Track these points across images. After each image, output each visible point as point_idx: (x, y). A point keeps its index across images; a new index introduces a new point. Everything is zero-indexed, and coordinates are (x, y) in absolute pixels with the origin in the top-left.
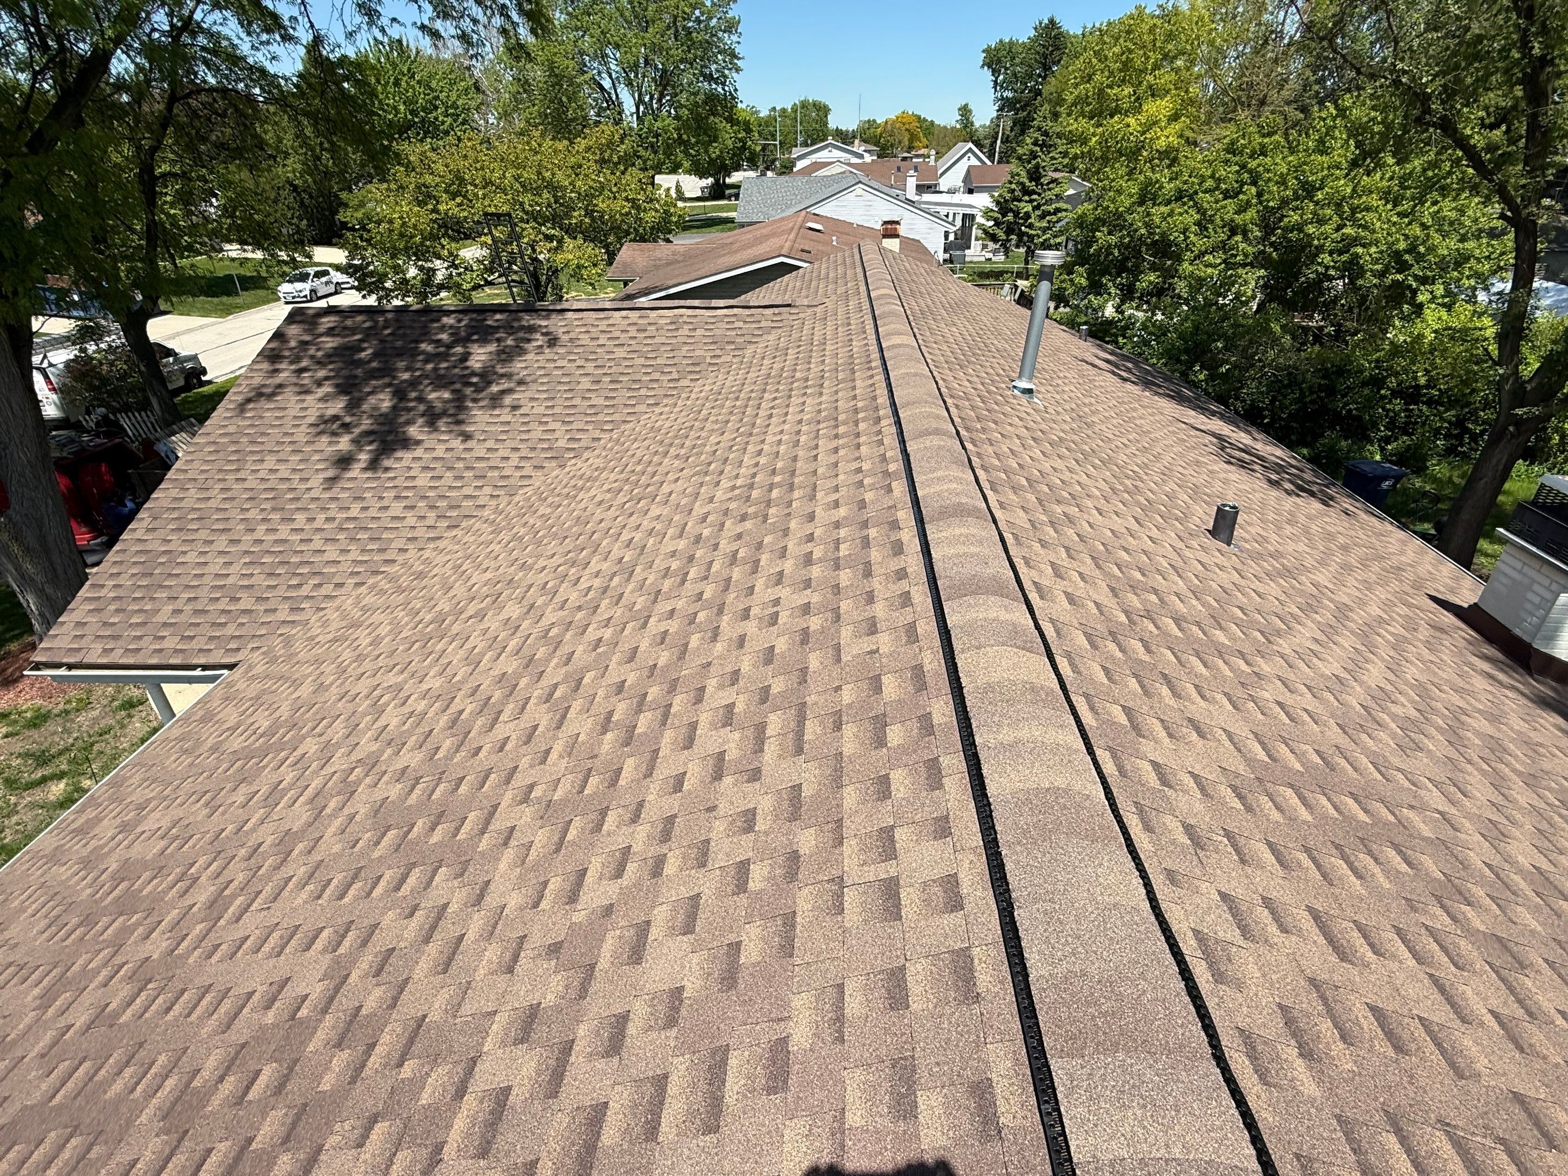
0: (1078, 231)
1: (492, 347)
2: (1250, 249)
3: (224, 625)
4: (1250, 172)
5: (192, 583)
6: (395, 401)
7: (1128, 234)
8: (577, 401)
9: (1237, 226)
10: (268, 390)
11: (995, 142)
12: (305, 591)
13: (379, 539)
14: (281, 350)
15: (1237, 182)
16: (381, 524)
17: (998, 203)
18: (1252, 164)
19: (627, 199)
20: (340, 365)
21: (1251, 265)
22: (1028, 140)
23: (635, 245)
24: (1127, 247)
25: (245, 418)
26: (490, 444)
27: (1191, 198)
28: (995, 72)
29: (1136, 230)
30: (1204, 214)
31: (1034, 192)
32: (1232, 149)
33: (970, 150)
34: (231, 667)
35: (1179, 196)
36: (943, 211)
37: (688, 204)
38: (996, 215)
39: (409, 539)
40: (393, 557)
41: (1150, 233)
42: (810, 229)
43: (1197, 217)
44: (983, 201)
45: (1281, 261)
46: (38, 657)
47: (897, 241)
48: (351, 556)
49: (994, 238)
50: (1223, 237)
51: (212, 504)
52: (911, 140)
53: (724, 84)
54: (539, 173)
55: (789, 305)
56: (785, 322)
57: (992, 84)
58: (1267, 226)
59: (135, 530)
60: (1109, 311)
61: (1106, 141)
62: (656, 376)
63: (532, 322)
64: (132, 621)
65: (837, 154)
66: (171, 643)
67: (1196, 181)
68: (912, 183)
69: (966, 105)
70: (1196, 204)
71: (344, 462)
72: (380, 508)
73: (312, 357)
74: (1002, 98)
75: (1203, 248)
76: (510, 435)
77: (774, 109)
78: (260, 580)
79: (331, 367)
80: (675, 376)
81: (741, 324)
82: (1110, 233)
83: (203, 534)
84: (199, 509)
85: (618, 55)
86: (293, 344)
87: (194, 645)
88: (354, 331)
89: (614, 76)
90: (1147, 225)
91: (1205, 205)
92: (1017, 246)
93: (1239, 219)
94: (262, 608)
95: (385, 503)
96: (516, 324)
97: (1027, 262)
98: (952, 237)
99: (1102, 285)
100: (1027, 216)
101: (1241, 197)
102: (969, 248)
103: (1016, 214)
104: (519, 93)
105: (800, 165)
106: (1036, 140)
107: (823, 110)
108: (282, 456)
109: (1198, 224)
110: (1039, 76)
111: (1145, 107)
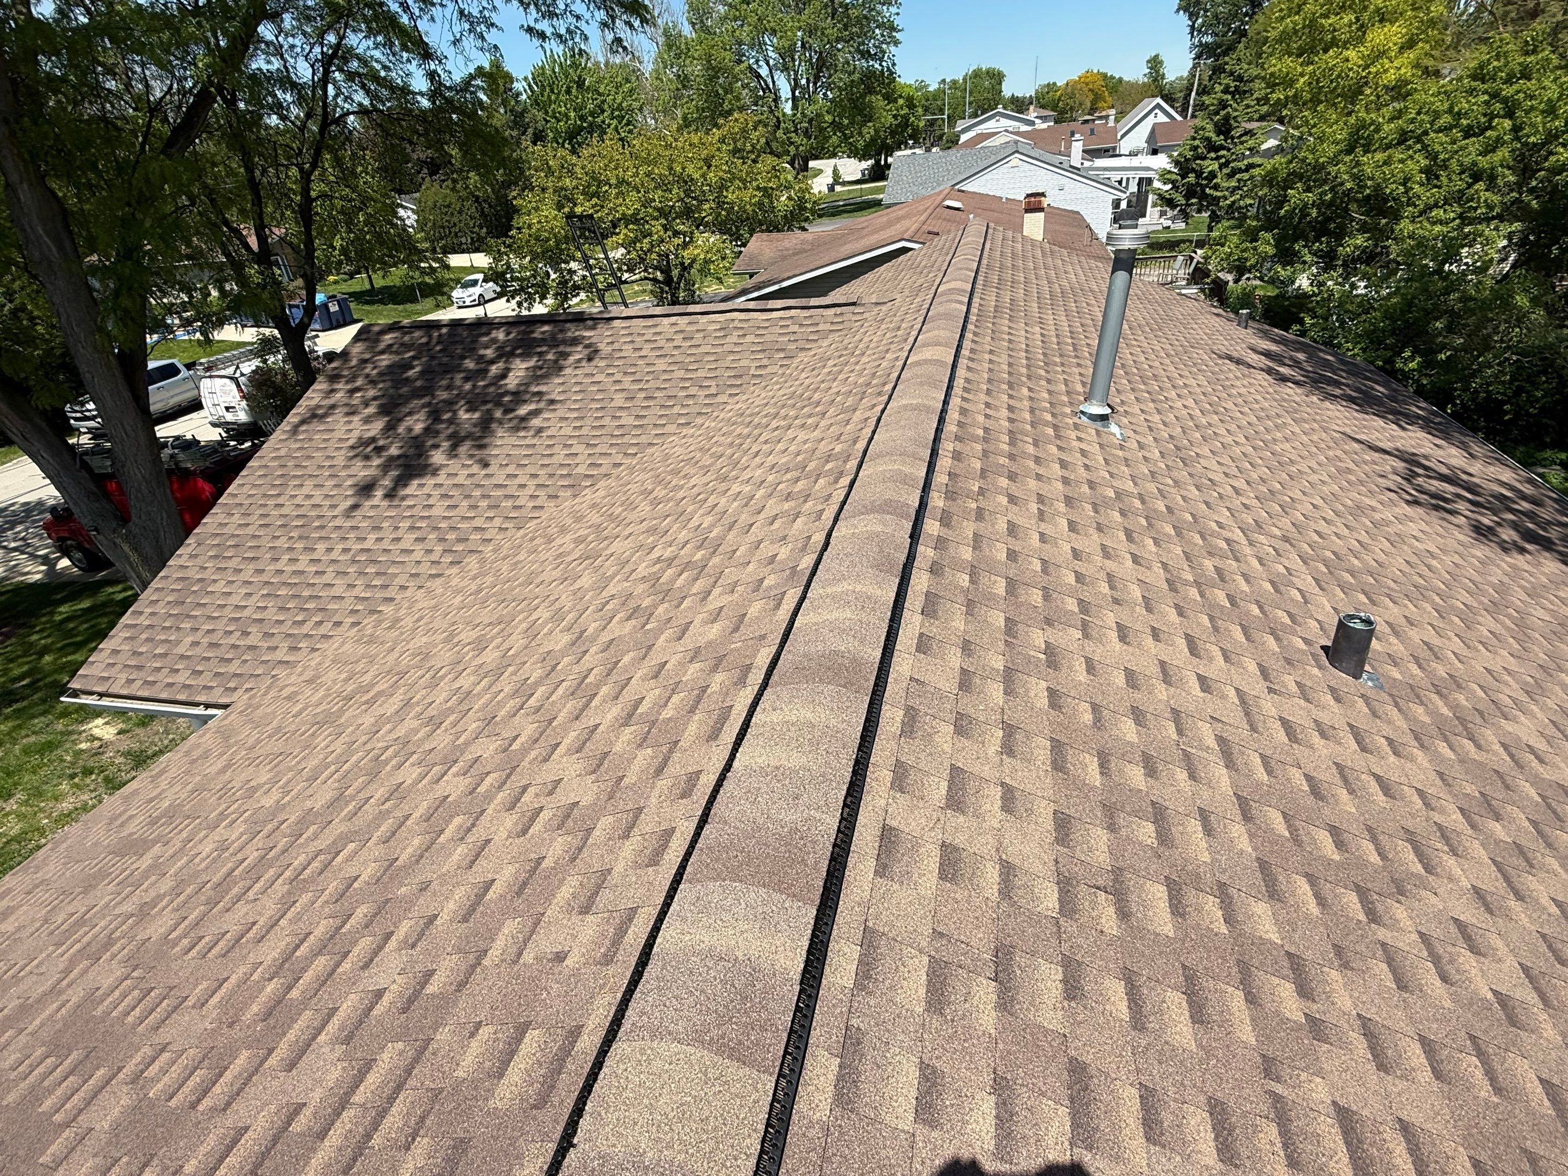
0: (1266, 190)
1: (532, 363)
2: (1495, 199)
3: (230, 661)
4: (1505, 101)
5: (215, 615)
6: (430, 422)
7: (1332, 189)
8: (607, 421)
9: (1483, 171)
10: (320, 412)
11: (1190, 95)
12: (305, 629)
13: (385, 574)
14: (342, 369)
15: (1485, 115)
16: (391, 557)
17: (1177, 163)
18: (1508, 91)
19: (758, 188)
20: (388, 384)
21: (1500, 218)
22: (1218, 88)
23: (765, 235)
24: (1331, 204)
25: (296, 440)
26: (511, 470)
27: (1419, 140)
28: (1193, 16)
29: (1342, 184)
30: (1435, 158)
31: (1222, 148)
32: (1479, 75)
33: (1158, 106)
34: (225, 707)
35: (1403, 138)
36: (1115, 176)
37: (846, 188)
38: (1174, 177)
39: (412, 575)
40: (393, 595)
41: (1360, 187)
42: (948, 207)
43: (1424, 162)
44: (1162, 162)
45: (1543, 212)
46: (75, 685)
47: (1042, 215)
48: (356, 592)
49: (1170, 203)
50: (1461, 185)
51: (250, 531)
52: (1094, 102)
53: (881, 60)
54: (671, 169)
55: (854, 304)
56: (846, 325)
57: (1188, 30)
58: (1524, 170)
59: (180, 556)
60: (1303, 282)
61: (1318, 81)
62: (693, 391)
63: (577, 333)
64: (156, 652)
65: (1005, 122)
66: (182, 678)
67: (1426, 118)
68: (1077, 147)
69: (1157, 56)
70: (1425, 147)
71: (366, 489)
72: (393, 540)
73: (367, 376)
74: (1201, 44)
75: (1432, 201)
76: (532, 459)
77: (944, 81)
78: (271, 614)
79: (381, 386)
80: (713, 391)
81: (795, 328)
82: (1308, 190)
83: (232, 564)
84: (238, 536)
85: (775, 40)
86: (354, 362)
87: (202, 681)
88: (406, 347)
89: (771, 62)
90: (1354, 177)
91: (1437, 148)
92: (1199, 211)
93: (1483, 162)
94: (266, 645)
95: (399, 534)
96: (560, 336)
97: (1210, 229)
98: (1124, 205)
99: (1296, 254)
100: (1213, 175)
101: (1489, 133)
102: (1144, 215)
103: (1199, 174)
104: (678, 89)
105: (964, 138)
106: (1228, 87)
107: (997, 77)
108: (319, 481)
109: (1427, 171)
110: (1246, 14)
111: (1369, 36)
